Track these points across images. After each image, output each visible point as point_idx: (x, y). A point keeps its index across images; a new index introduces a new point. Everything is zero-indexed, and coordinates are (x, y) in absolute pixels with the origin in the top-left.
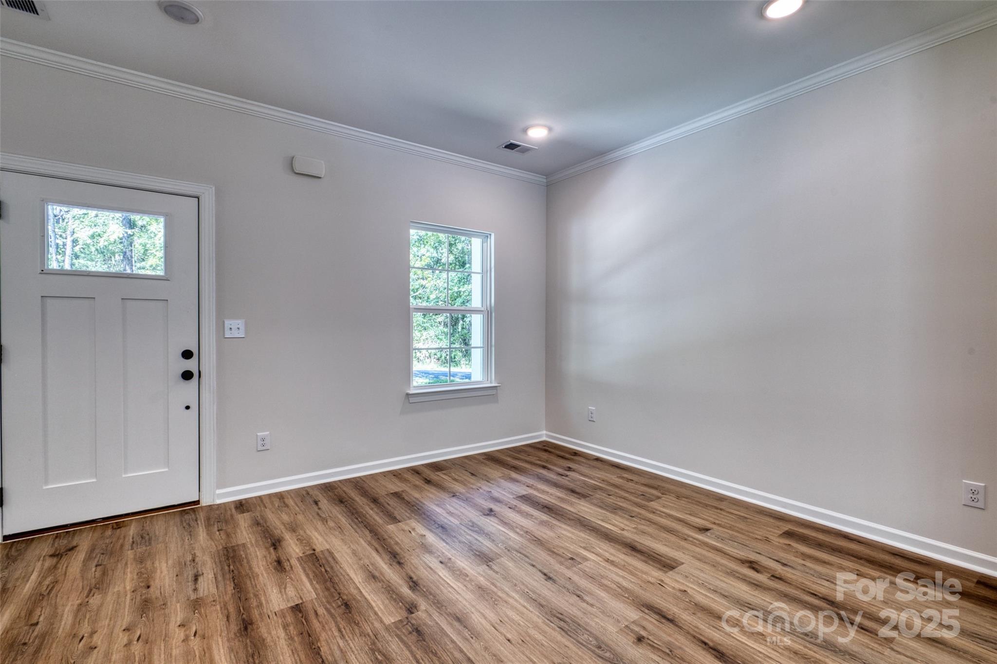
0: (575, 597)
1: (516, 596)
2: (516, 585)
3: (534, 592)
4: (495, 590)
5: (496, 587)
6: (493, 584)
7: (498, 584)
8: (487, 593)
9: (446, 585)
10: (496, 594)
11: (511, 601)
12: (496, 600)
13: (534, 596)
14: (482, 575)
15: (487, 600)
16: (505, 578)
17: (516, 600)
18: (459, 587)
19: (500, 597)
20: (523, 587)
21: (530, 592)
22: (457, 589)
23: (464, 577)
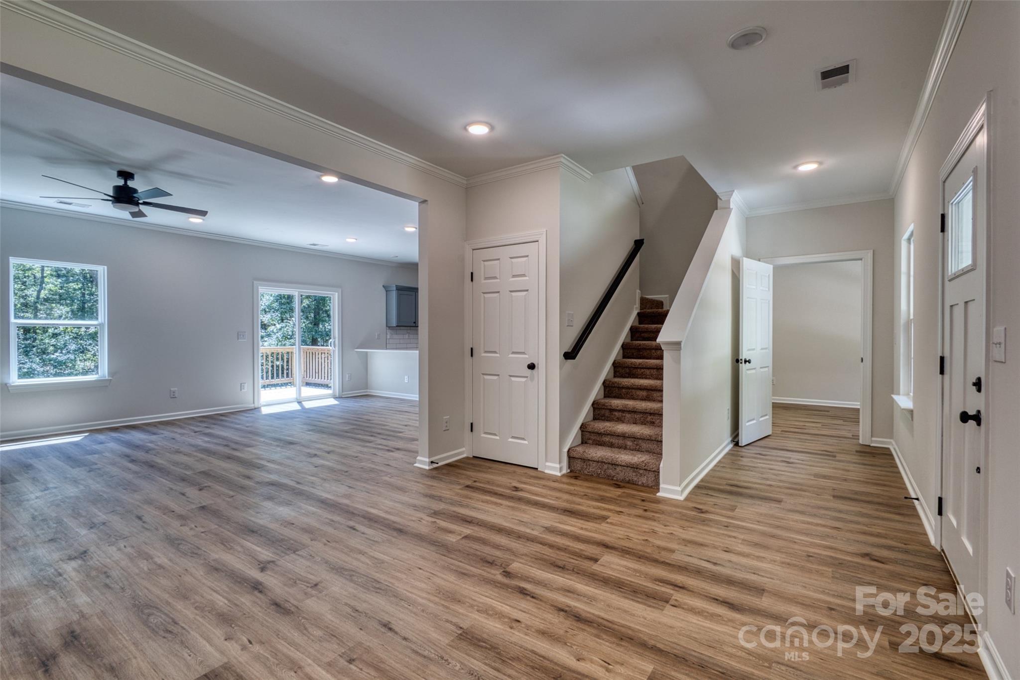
0: (360, 610)
1: (420, 600)
2: (423, 611)
3: (403, 607)
4: (443, 602)
5: (443, 605)
6: (447, 608)
7: (441, 608)
8: (449, 597)
9: (493, 597)
10: (441, 598)
11: (424, 595)
12: (439, 593)
13: (403, 603)
14: (463, 615)
15: (447, 591)
16: (436, 616)
17: (419, 596)
18: (479, 598)
19: (436, 596)
20: (415, 610)
21: (406, 606)
22: (480, 596)
23: (481, 609)
